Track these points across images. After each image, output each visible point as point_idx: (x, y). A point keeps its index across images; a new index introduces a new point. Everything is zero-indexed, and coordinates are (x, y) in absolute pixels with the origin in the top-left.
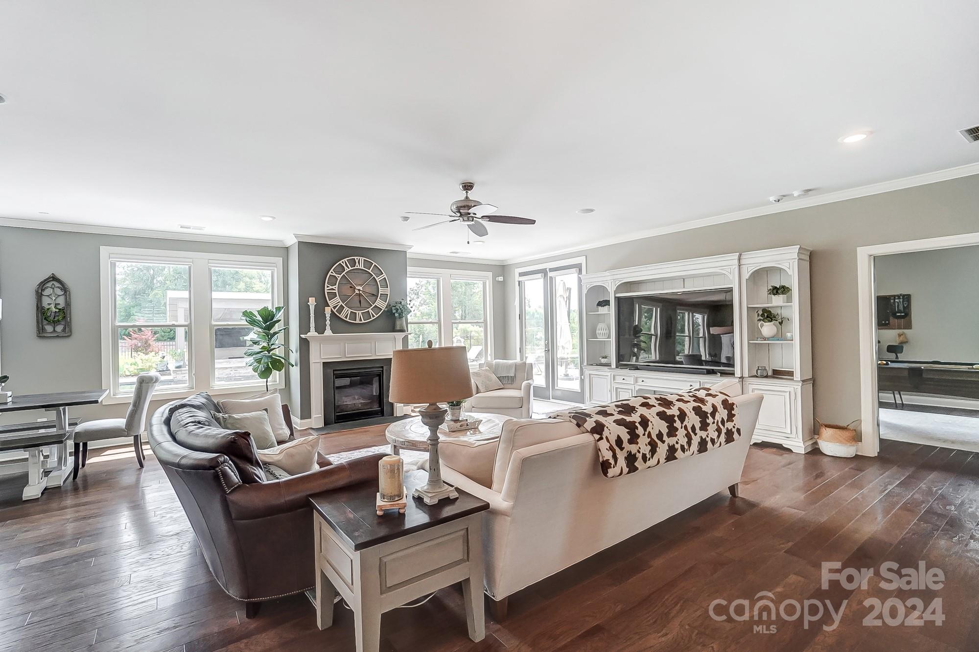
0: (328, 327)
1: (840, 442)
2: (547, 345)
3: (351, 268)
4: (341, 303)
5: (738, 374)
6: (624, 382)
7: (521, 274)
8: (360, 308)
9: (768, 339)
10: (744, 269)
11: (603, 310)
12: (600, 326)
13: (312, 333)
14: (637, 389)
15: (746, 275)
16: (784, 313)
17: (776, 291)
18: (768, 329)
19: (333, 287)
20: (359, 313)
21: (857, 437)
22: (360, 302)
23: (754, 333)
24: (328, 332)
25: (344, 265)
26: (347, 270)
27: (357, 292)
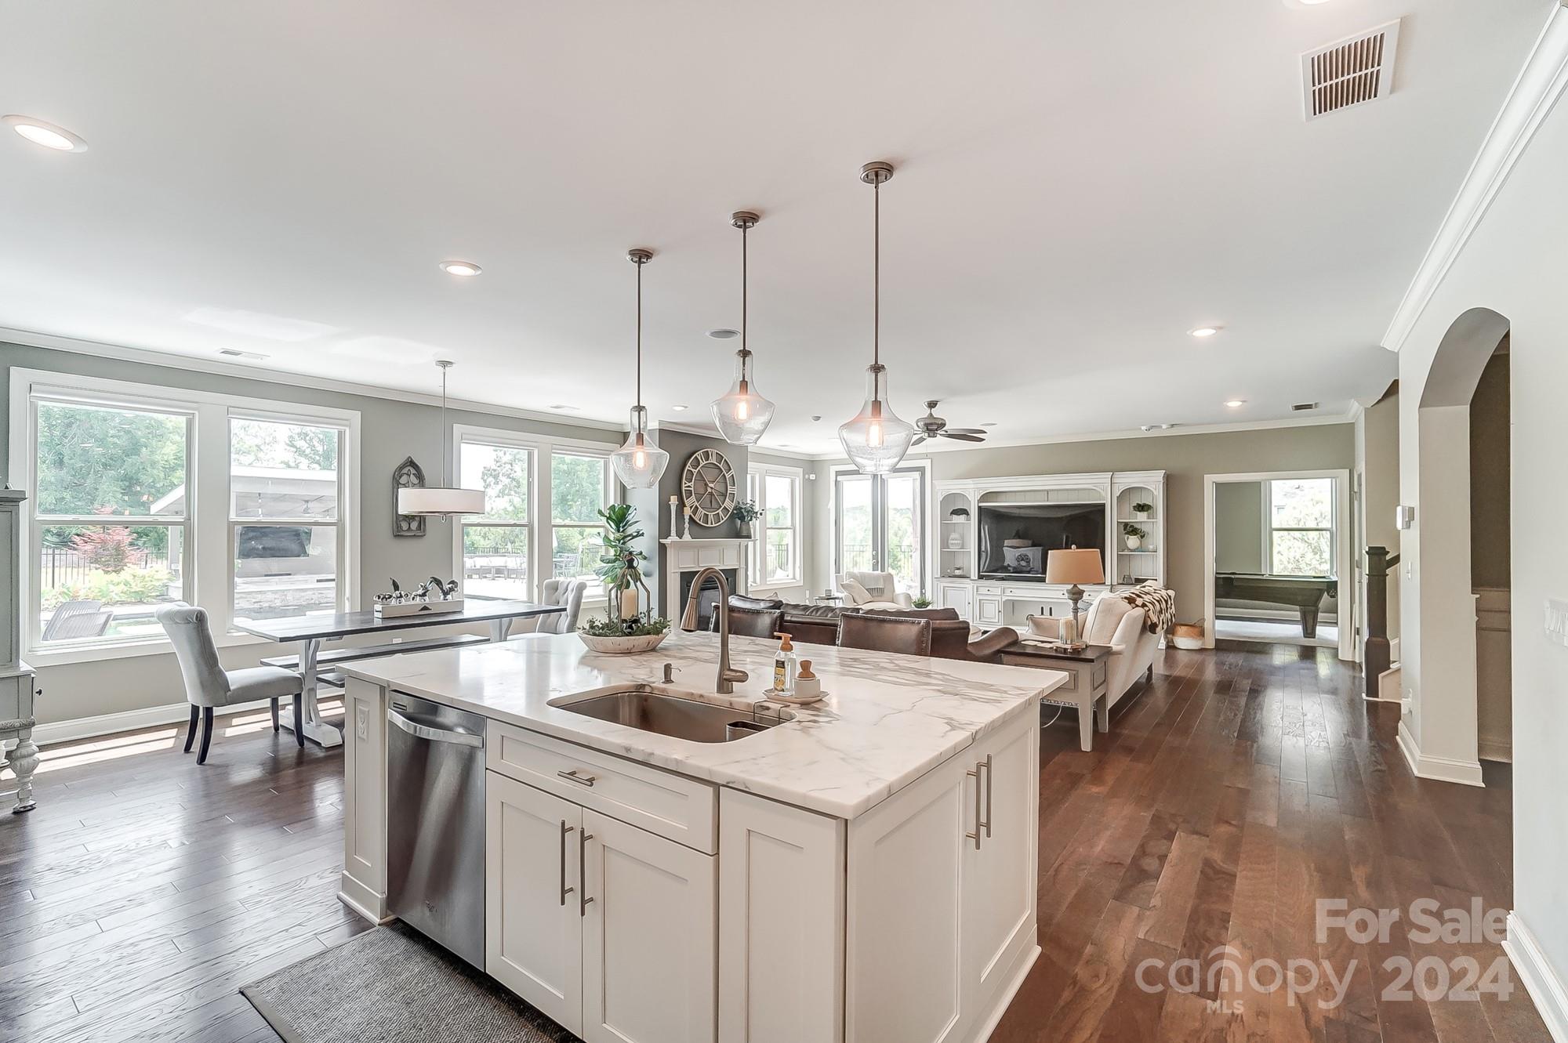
0: (686, 531)
1: (1192, 637)
2: (875, 557)
3: (705, 462)
4: (696, 503)
5: (1108, 582)
6: (989, 593)
7: (838, 473)
8: (711, 509)
9: (1134, 551)
10: (1116, 487)
11: (960, 519)
12: (953, 536)
13: (673, 537)
14: (1004, 600)
15: (1117, 493)
16: (1145, 528)
17: (1141, 508)
18: (1133, 541)
19: (690, 484)
20: (711, 515)
21: (1202, 634)
22: (711, 502)
23: (1122, 546)
24: (687, 537)
25: (699, 458)
26: (702, 464)
27: (709, 490)
